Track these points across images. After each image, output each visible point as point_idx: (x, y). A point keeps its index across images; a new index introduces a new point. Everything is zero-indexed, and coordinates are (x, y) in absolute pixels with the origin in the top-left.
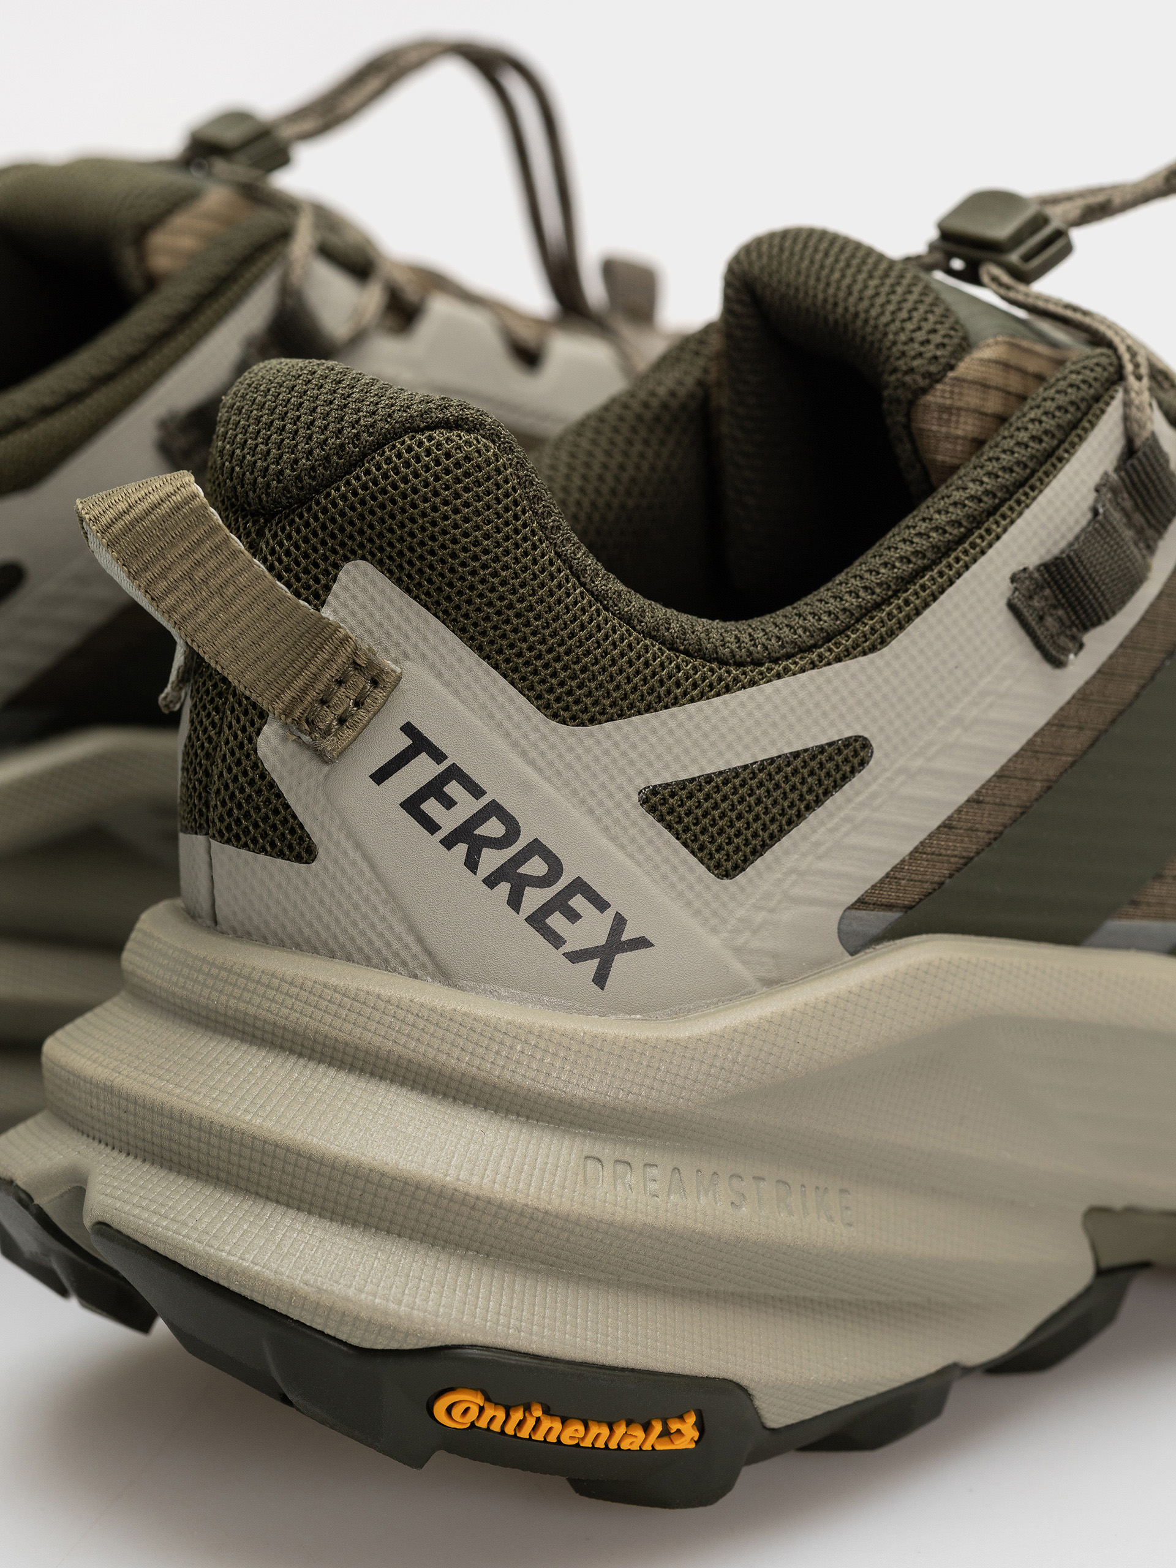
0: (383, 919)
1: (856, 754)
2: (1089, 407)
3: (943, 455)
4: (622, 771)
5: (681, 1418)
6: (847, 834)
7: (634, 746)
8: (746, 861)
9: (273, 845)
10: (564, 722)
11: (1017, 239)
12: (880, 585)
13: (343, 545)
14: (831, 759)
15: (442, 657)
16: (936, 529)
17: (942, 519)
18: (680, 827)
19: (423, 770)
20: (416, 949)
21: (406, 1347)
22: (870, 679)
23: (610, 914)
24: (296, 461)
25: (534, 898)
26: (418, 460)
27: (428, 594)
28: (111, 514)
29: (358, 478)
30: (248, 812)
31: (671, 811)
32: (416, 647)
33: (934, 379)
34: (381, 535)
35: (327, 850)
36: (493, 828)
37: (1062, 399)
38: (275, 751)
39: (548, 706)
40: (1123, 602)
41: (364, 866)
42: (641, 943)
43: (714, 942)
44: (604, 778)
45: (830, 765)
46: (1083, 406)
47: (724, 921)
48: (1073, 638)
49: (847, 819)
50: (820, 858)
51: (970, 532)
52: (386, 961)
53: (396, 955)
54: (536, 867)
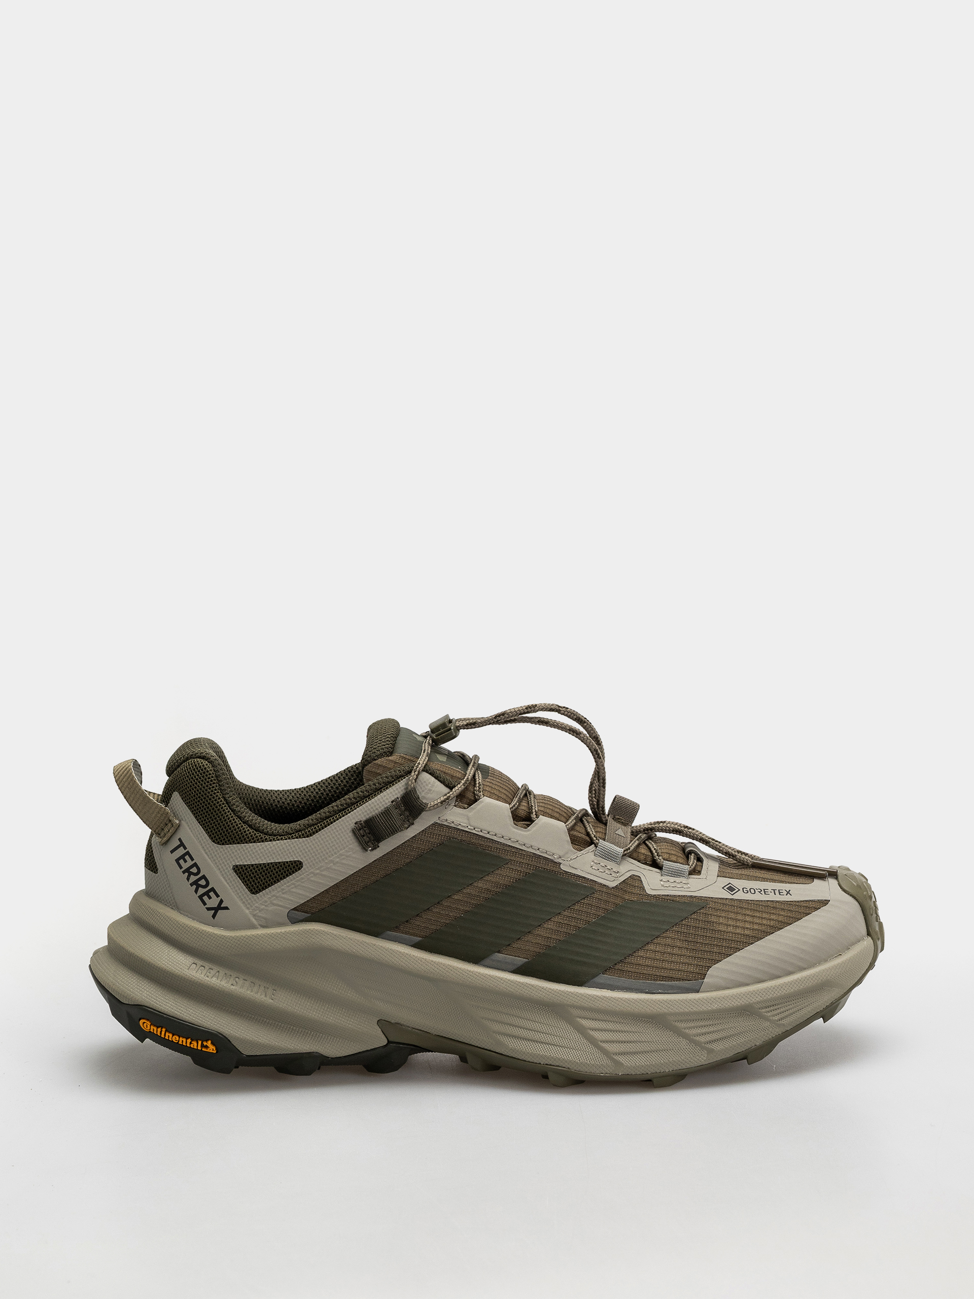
0: (168, 892)
1: (298, 866)
4: (229, 859)
6: (293, 888)
7: (233, 853)
8: (260, 890)
10: (216, 843)
14: (290, 866)
15: (189, 821)
18: (242, 878)
20: (173, 901)
21: (131, 1003)
22: (307, 845)
23: (219, 898)
25: (201, 891)
29: (179, 770)
31: (241, 873)
32: (184, 817)
33: (371, 761)
34: (181, 784)
35: (160, 870)
36: (194, 870)
39: (212, 838)
41: (165, 876)
42: (226, 908)
43: (248, 912)
44: (224, 860)
47: (251, 906)
48: (373, 844)
49: (293, 884)
50: (283, 893)
51: (346, 808)
54: (203, 882)
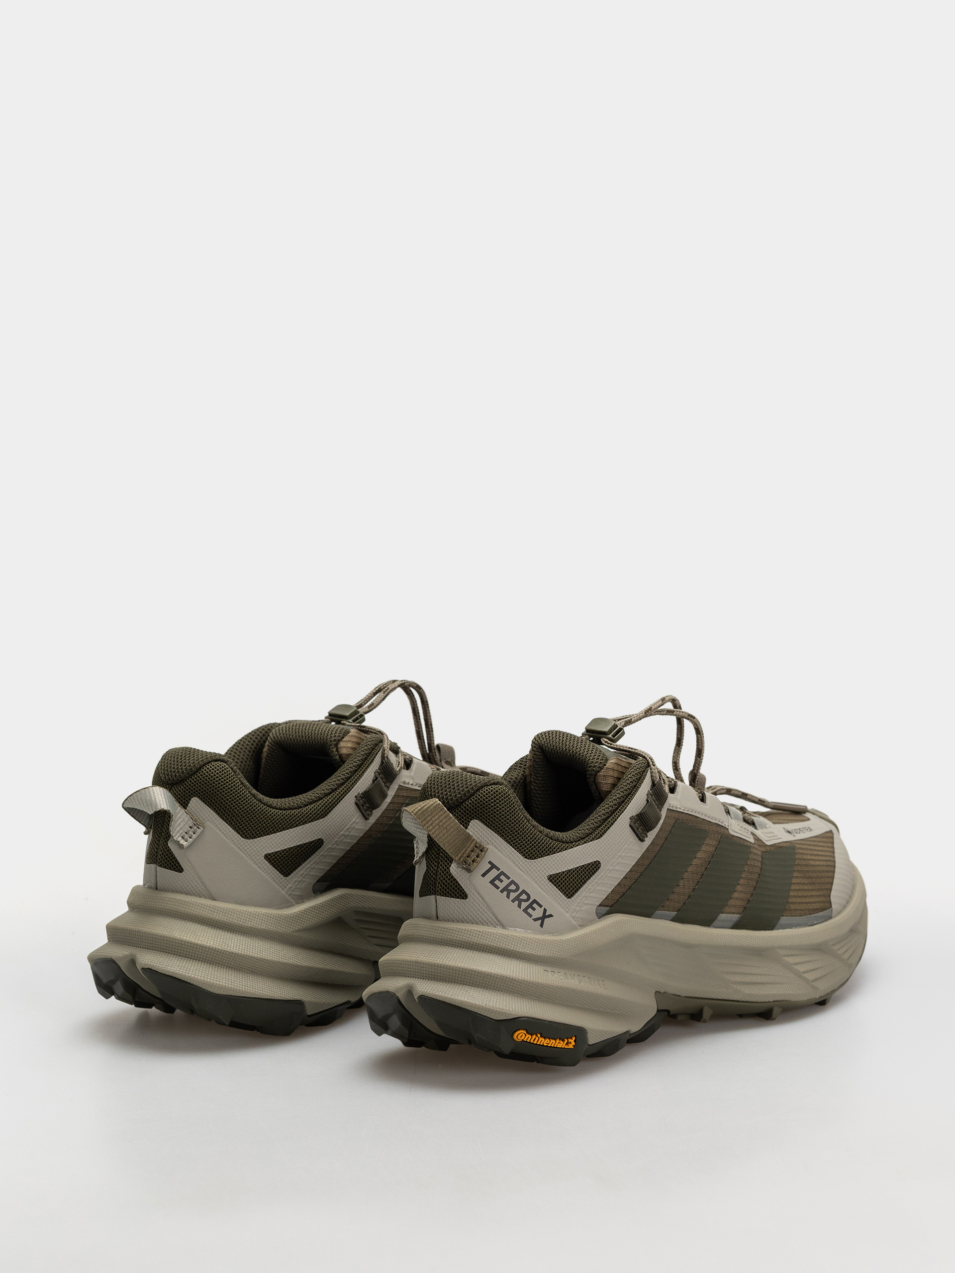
0: (486, 913)
1: (597, 865)
2: (643, 774)
3: (605, 788)
4: (543, 871)
5: (571, 1038)
6: (596, 886)
7: (545, 865)
8: (574, 894)
9: (456, 895)
10: (528, 859)
11: (610, 731)
12: (599, 821)
13: (470, 816)
14: (591, 867)
15: (497, 843)
16: (610, 806)
17: (611, 804)
18: (558, 885)
19: (494, 873)
20: (495, 920)
21: (508, 1018)
22: (599, 845)
23: (543, 908)
24: (456, 795)
25: (524, 905)
26: (489, 793)
27: (494, 827)
28: (417, 810)
29: (474, 799)
30: (448, 887)
31: (555, 881)
32: (491, 841)
33: (601, 768)
34: (481, 813)
35: (470, 895)
36: (513, 887)
37: (636, 772)
38: (455, 871)
39: (524, 855)
40: (657, 824)
41: (481, 899)
42: (551, 916)
43: (567, 915)
44: (539, 873)
45: (591, 869)
46: (641, 773)
47: (570, 910)
48: (645, 834)
49: (596, 883)
50: (590, 893)
51: (619, 807)
52: (487, 924)
53: (490, 922)
54: (524, 897)
